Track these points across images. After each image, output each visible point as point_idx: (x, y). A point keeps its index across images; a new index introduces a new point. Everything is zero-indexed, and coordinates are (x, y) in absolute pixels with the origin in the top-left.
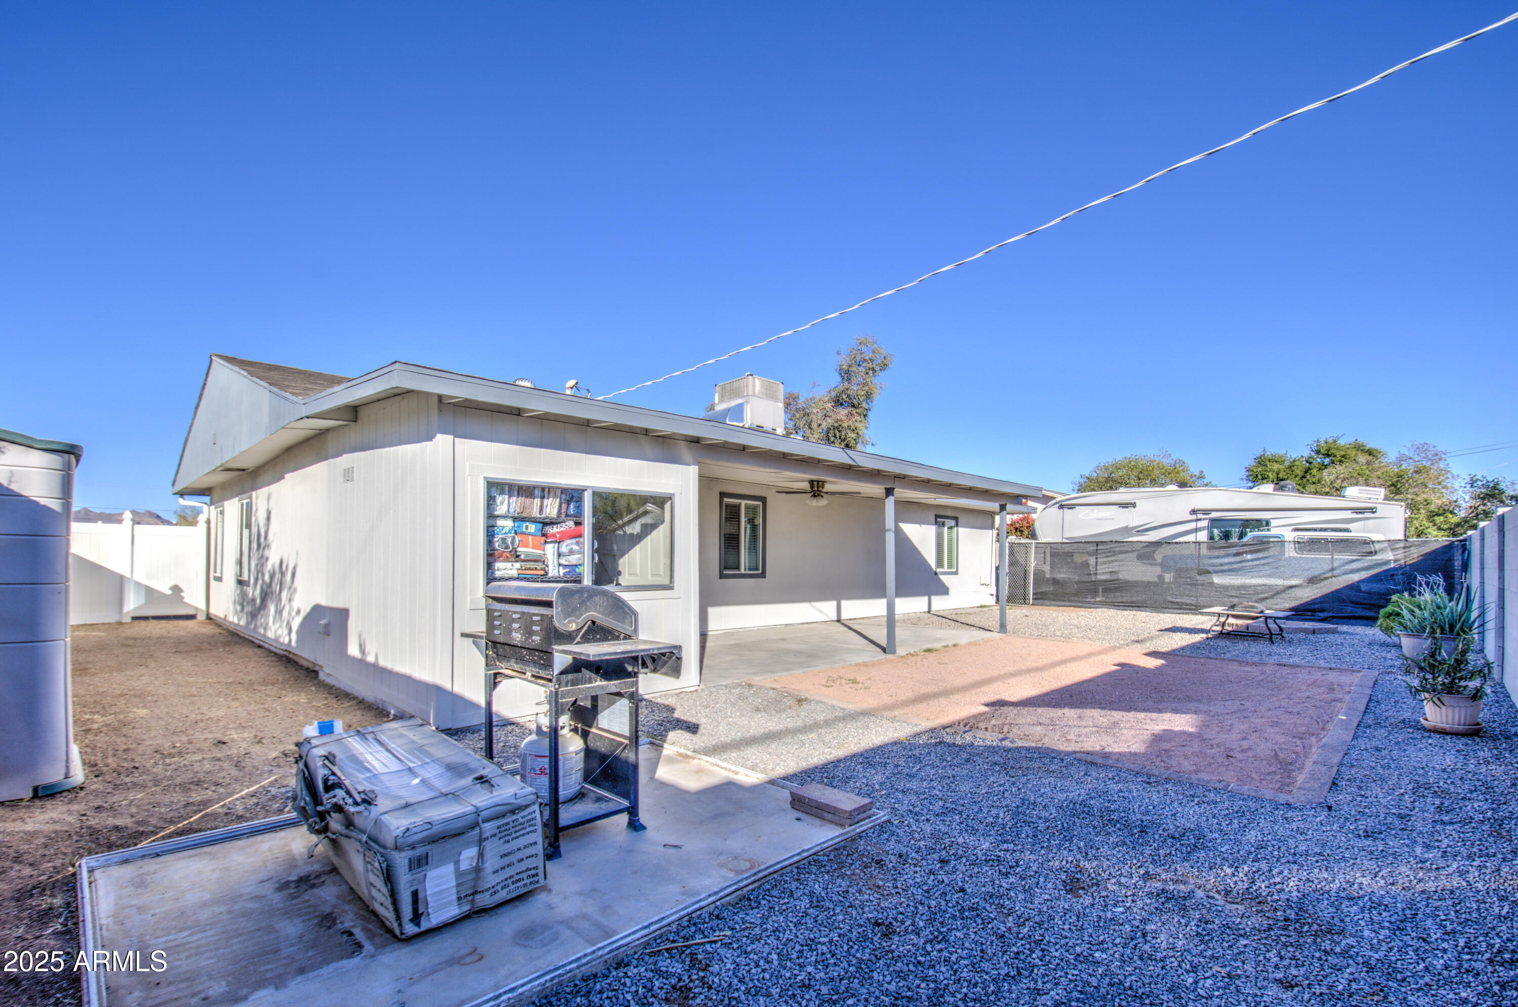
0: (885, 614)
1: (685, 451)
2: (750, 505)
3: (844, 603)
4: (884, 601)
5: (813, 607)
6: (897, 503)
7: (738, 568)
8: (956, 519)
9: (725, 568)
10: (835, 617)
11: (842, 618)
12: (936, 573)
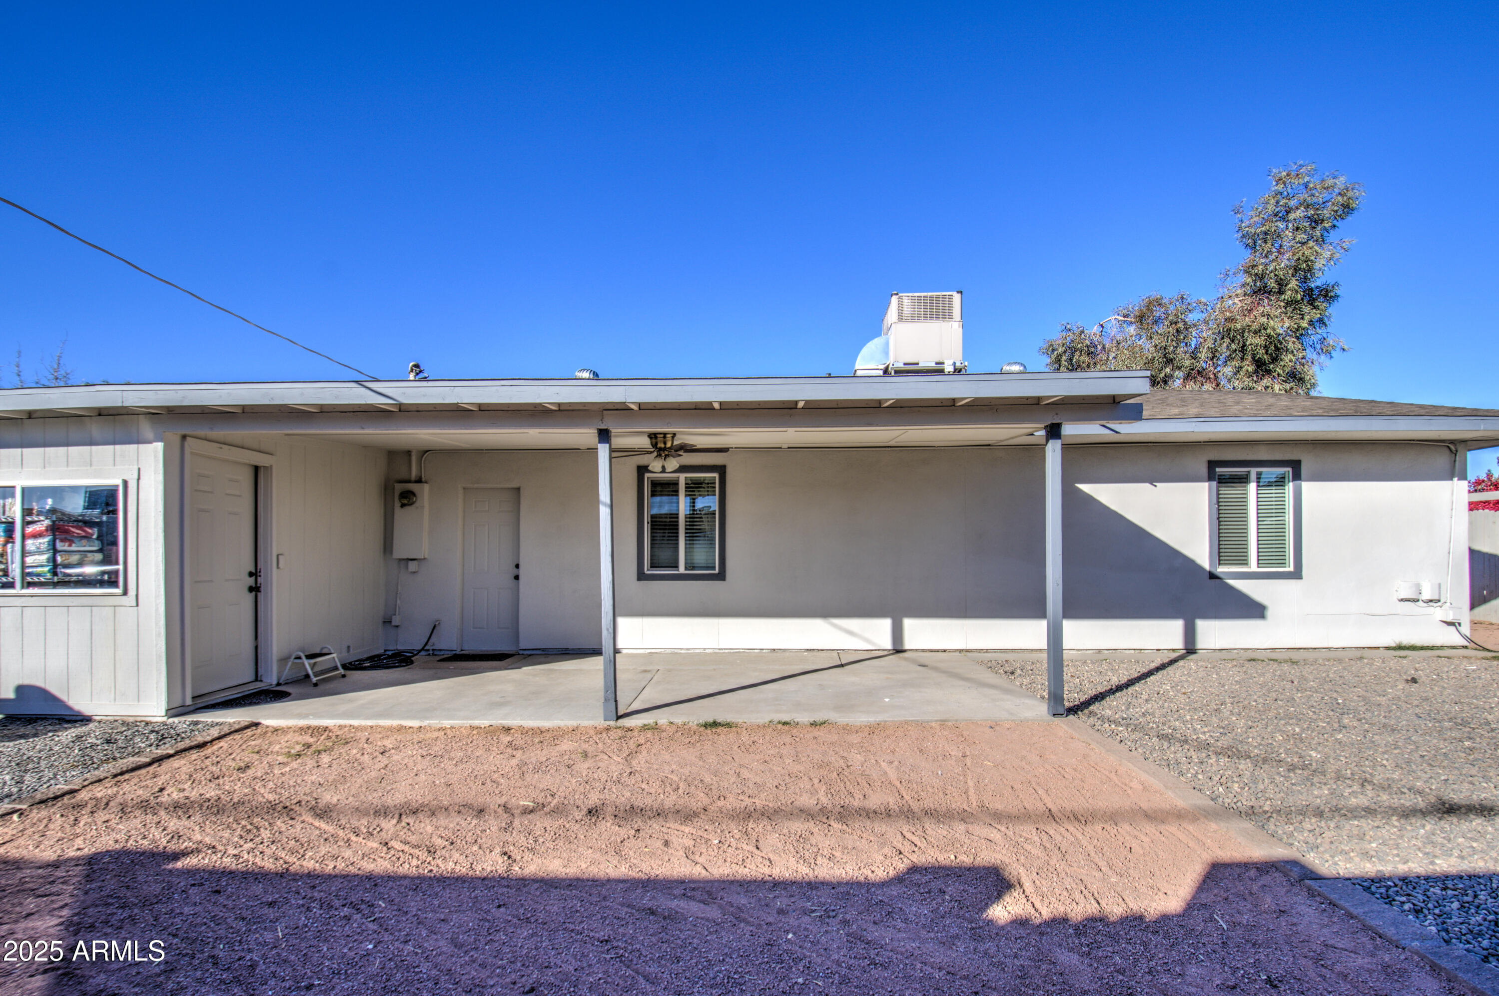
0: (1044, 646)
1: (146, 428)
2: (691, 479)
3: (908, 624)
4: (1040, 627)
5: (835, 626)
6: (1068, 448)
7: (676, 567)
8: (1296, 466)
9: (653, 566)
10: (888, 645)
11: (907, 646)
12: (1212, 576)
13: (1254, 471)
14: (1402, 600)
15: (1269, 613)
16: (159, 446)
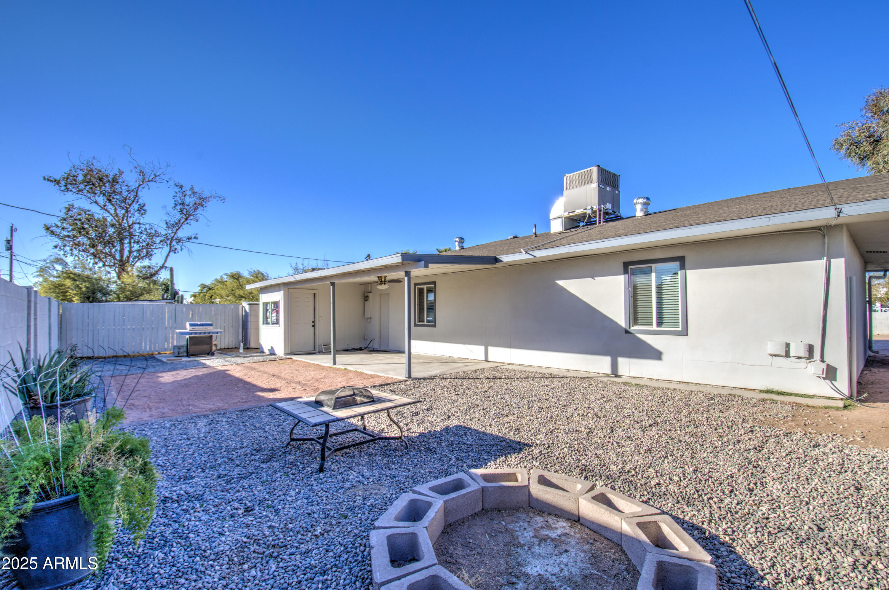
3: (491, 348)
7: (424, 321)
8: (682, 260)
9: (419, 321)
10: (483, 358)
11: (489, 360)
12: (627, 332)
13: (653, 266)
14: (771, 355)
15: (664, 357)
16: (283, 292)
